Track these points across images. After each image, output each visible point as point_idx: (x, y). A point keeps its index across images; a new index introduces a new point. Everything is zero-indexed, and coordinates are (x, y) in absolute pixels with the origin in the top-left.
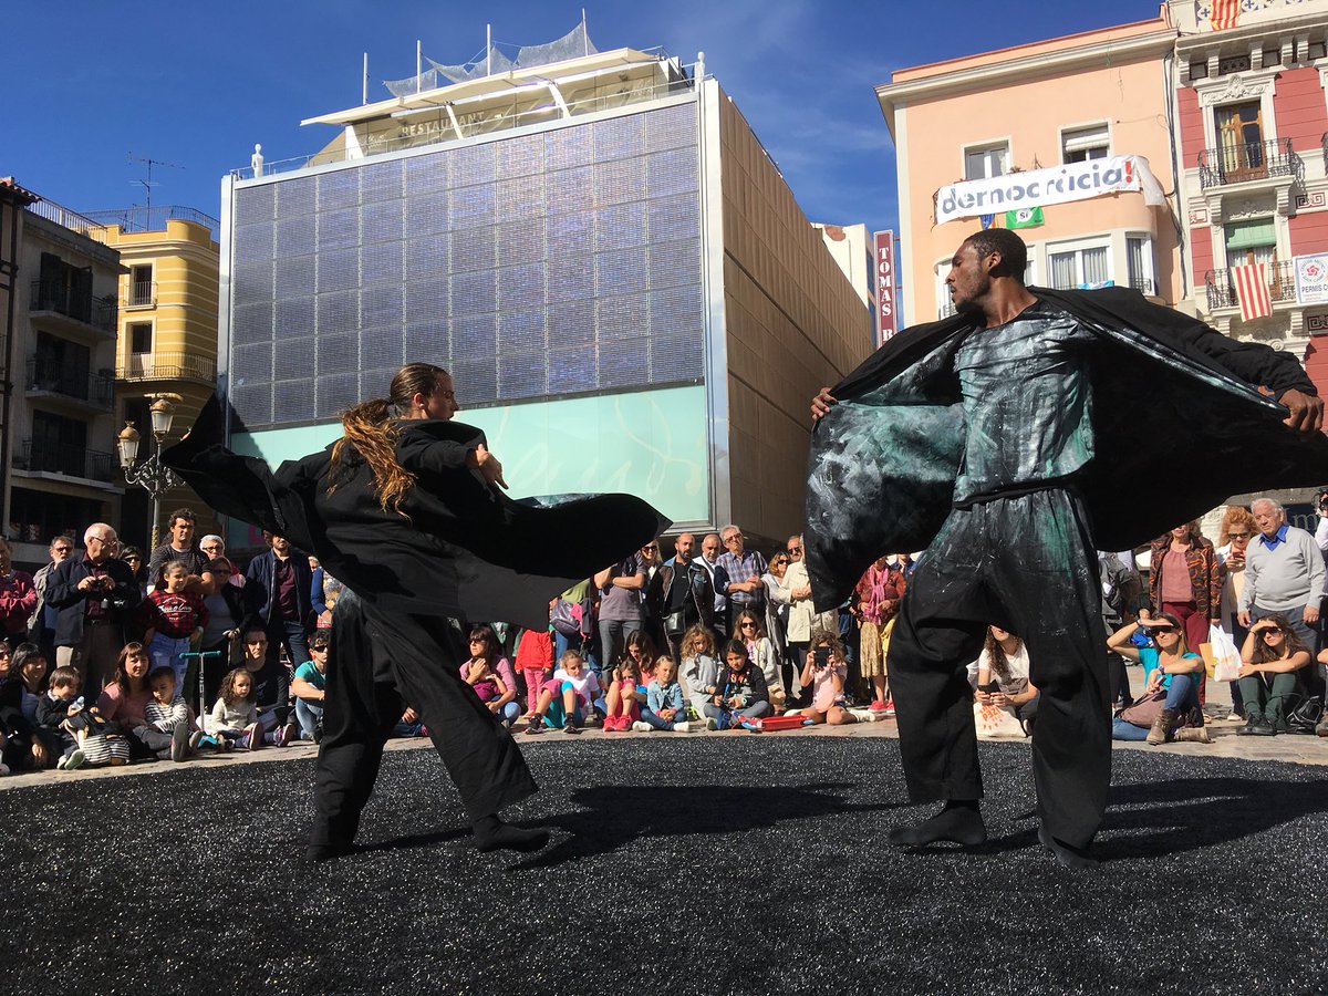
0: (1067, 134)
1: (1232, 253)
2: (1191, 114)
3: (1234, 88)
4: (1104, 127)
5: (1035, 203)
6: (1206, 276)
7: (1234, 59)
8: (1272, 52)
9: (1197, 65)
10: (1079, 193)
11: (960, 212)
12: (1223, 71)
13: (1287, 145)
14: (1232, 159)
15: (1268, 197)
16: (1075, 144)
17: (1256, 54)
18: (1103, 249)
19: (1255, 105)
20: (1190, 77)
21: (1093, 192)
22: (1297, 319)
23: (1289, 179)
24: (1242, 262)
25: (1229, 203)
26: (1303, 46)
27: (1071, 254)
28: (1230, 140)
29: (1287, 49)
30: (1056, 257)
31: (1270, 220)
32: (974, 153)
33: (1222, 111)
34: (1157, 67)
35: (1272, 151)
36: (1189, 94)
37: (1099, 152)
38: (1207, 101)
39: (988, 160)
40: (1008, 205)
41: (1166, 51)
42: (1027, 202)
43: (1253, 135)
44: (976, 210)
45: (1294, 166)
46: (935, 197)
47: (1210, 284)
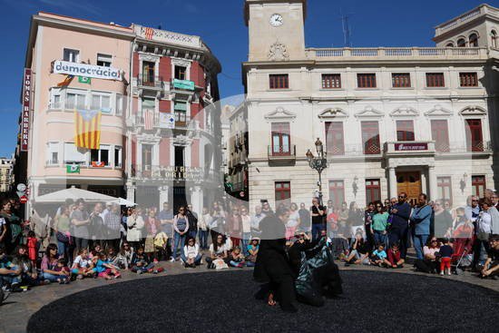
0: (99, 55)
1: (143, 107)
2: (136, 61)
3: (149, 57)
4: (110, 56)
5: (89, 75)
7: (150, 49)
8: (160, 51)
9: (140, 46)
10: (103, 77)
11: (62, 71)
12: (146, 51)
13: (161, 78)
14: (146, 79)
15: (155, 92)
16: (101, 59)
17: (156, 49)
18: (108, 97)
19: (154, 64)
20: (137, 50)
21: (108, 78)
22: (159, 131)
23: (161, 89)
24: (145, 110)
25: (145, 92)
26: (169, 51)
27: (99, 96)
28: (146, 72)
29: (164, 51)
30: (94, 96)
31: (154, 99)
32: (67, 52)
33: (145, 63)
34: (128, 43)
35: (156, 79)
36: (136, 55)
37: (108, 64)
38: (141, 59)
39: (71, 55)
40: (79, 74)
41: (132, 39)
42: (86, 75)
43: (151, 73)
44: (68, 72)
45: (162, 85)
46: (53, 63)
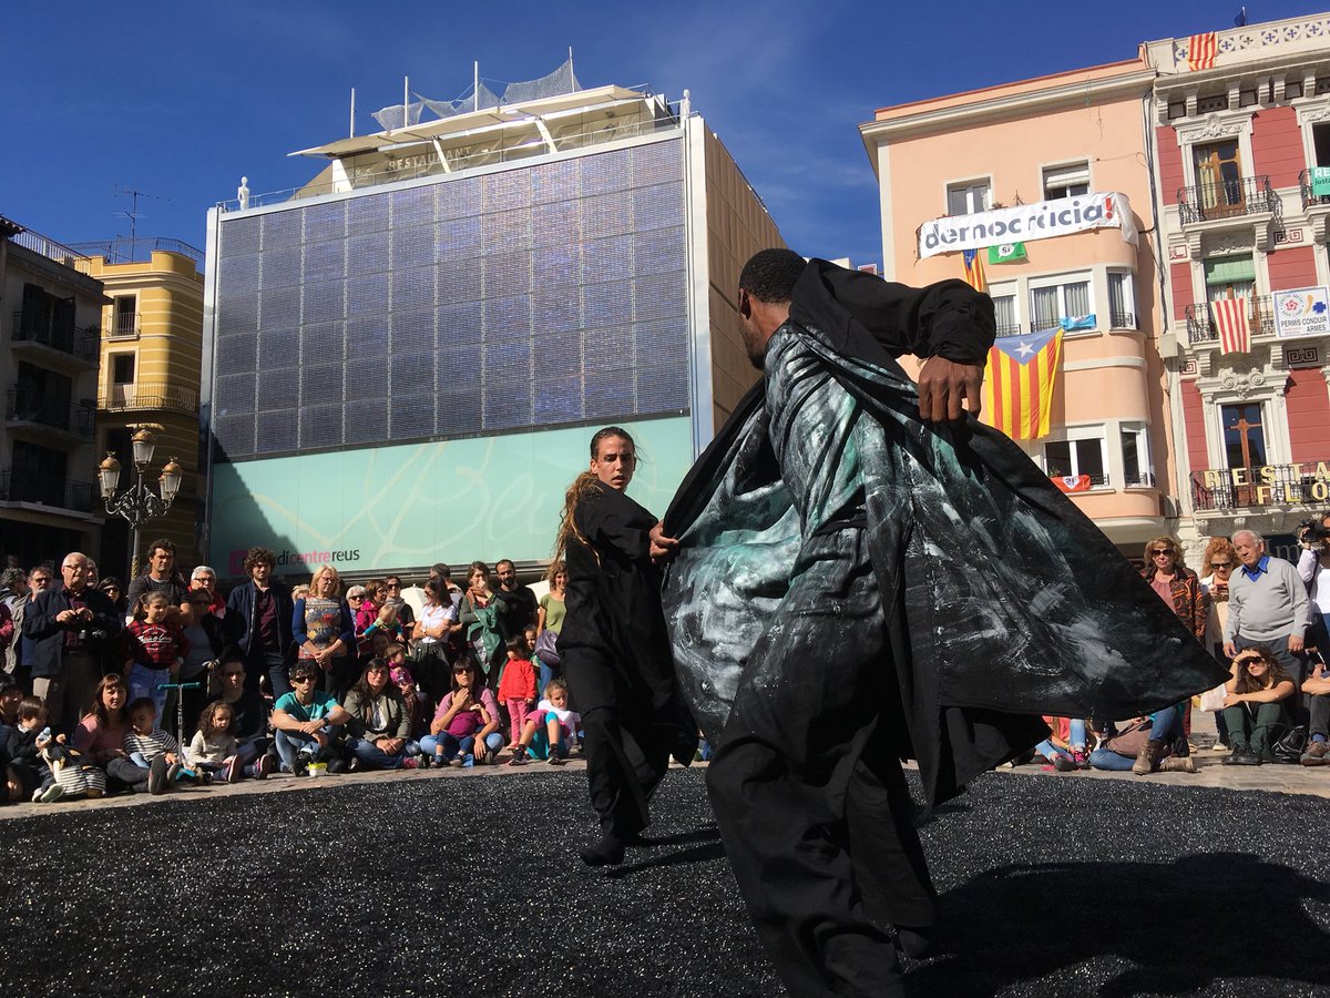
0: (1047, 172)
1: (1212, 288)
2: (1170, 153)
3: (1212, 127)
4: (1084, 165)
5: (1017, 238)
6: (1186, 310)
7: (1212, 99)
8: (1249, 92)
9: (1176, 104)
10: (1060, 229)
11: (943, 247)
12: (1201, 109)
13: (1265, 182)
14: (1211, 197)
15: (1247, 233)
16: (1056, 181)
17: (1234, 94)
18: (1084, 284)
19: (1233, 143)
20: (1169, 116)
21: (1074, 228)
22: (1277, 352)
23: (1267, 216)
24: (1221, 297)
25: (1208, 239)
26: (1280, 86)
27: (1053, 289)
28: (1209, 177)
29: (1264, 89)
30: (1038, 291)
31: (1249, 256)
32: (957, 190)
33: (1200, 149)
34: (1135, 107)
35: (1250, 188)
36: (1167, 135)
37: (1080, 188)
38: (1185, 140)
39: (970, 197)
40: (990, 240)
41: (1145, 91)
42: (1009, 237)
43: (1231, 173)
44: (959, 245)
45: (1272, 203)
46: (918, 233)
47: (1191, 318)
